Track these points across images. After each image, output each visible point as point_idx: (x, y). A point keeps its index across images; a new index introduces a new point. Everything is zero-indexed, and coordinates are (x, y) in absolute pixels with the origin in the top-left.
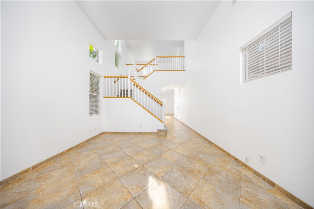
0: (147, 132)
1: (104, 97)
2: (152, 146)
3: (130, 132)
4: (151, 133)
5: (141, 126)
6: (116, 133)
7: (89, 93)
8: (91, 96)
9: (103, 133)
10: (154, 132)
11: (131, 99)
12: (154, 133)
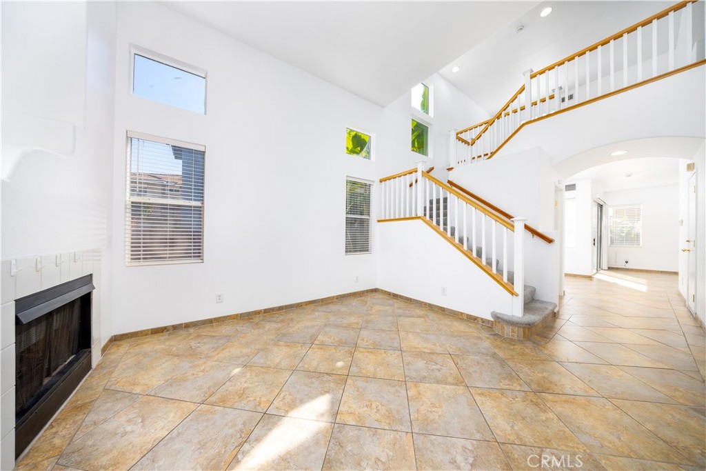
0: (462, 313)
1: (379, 221)
2: (426, 351)
3: (420, 301)
4: (472, 319)
5: (444, 291)
6: (396, 296)
7: (344, 216)
8: (350, 222)
9: (375, 291)
10: (482, 319)
11: (423, 222)
12: (483, 321)
